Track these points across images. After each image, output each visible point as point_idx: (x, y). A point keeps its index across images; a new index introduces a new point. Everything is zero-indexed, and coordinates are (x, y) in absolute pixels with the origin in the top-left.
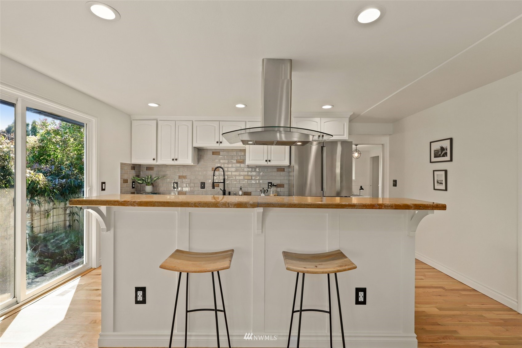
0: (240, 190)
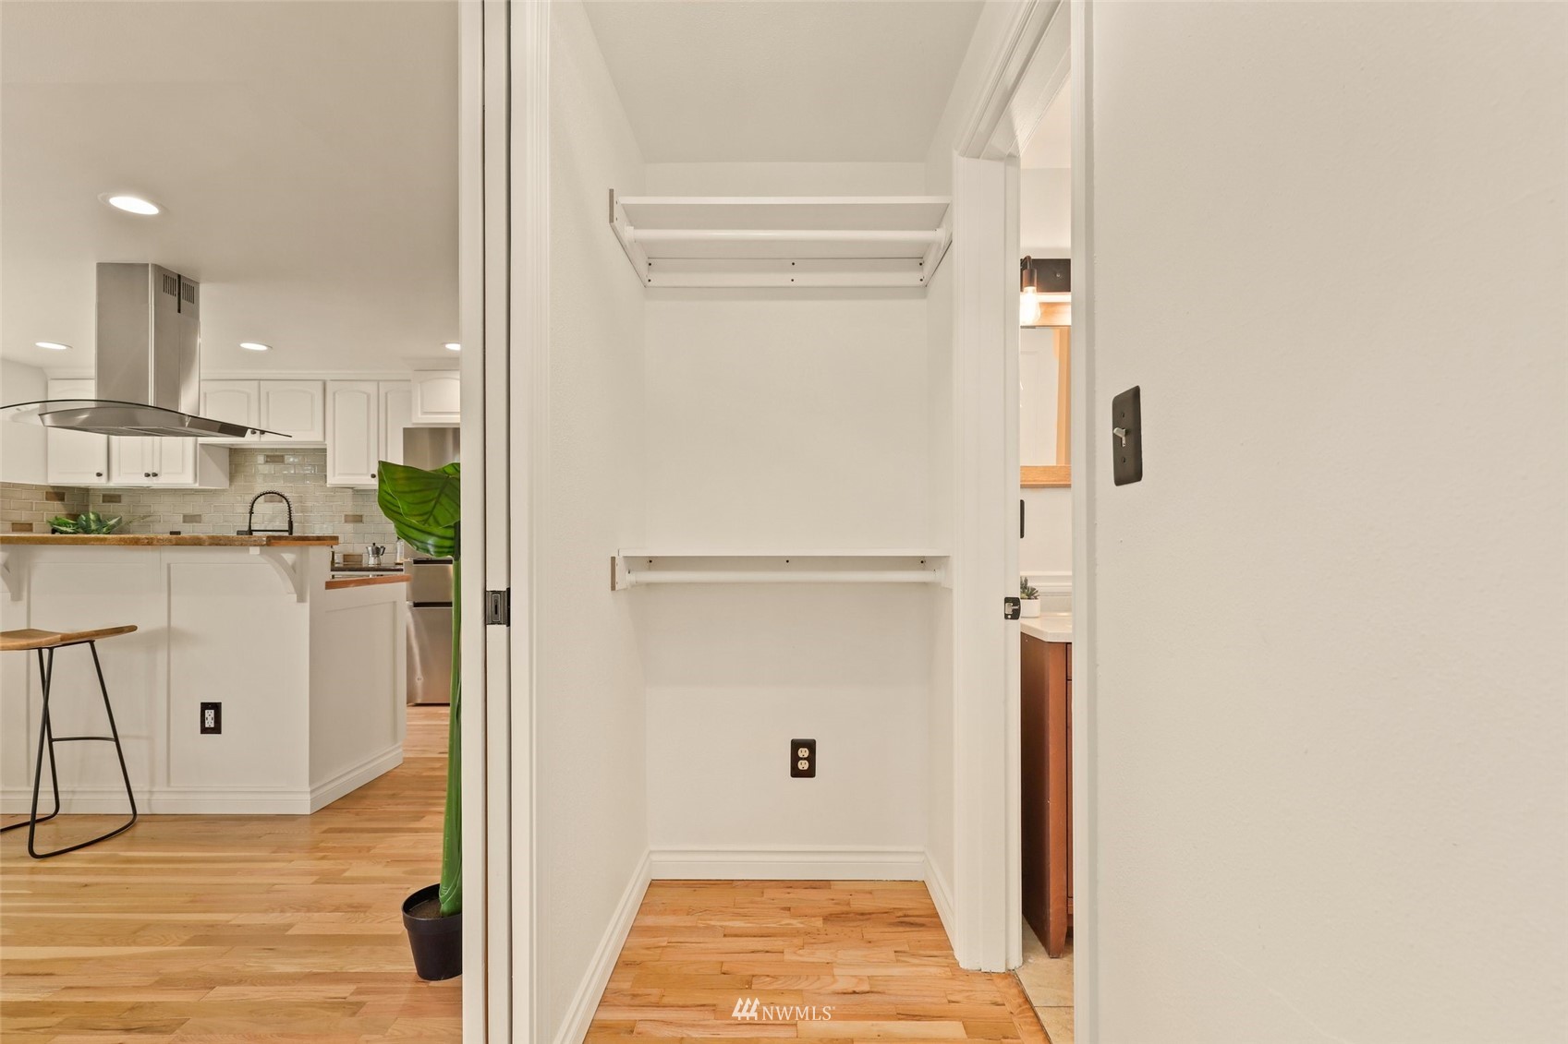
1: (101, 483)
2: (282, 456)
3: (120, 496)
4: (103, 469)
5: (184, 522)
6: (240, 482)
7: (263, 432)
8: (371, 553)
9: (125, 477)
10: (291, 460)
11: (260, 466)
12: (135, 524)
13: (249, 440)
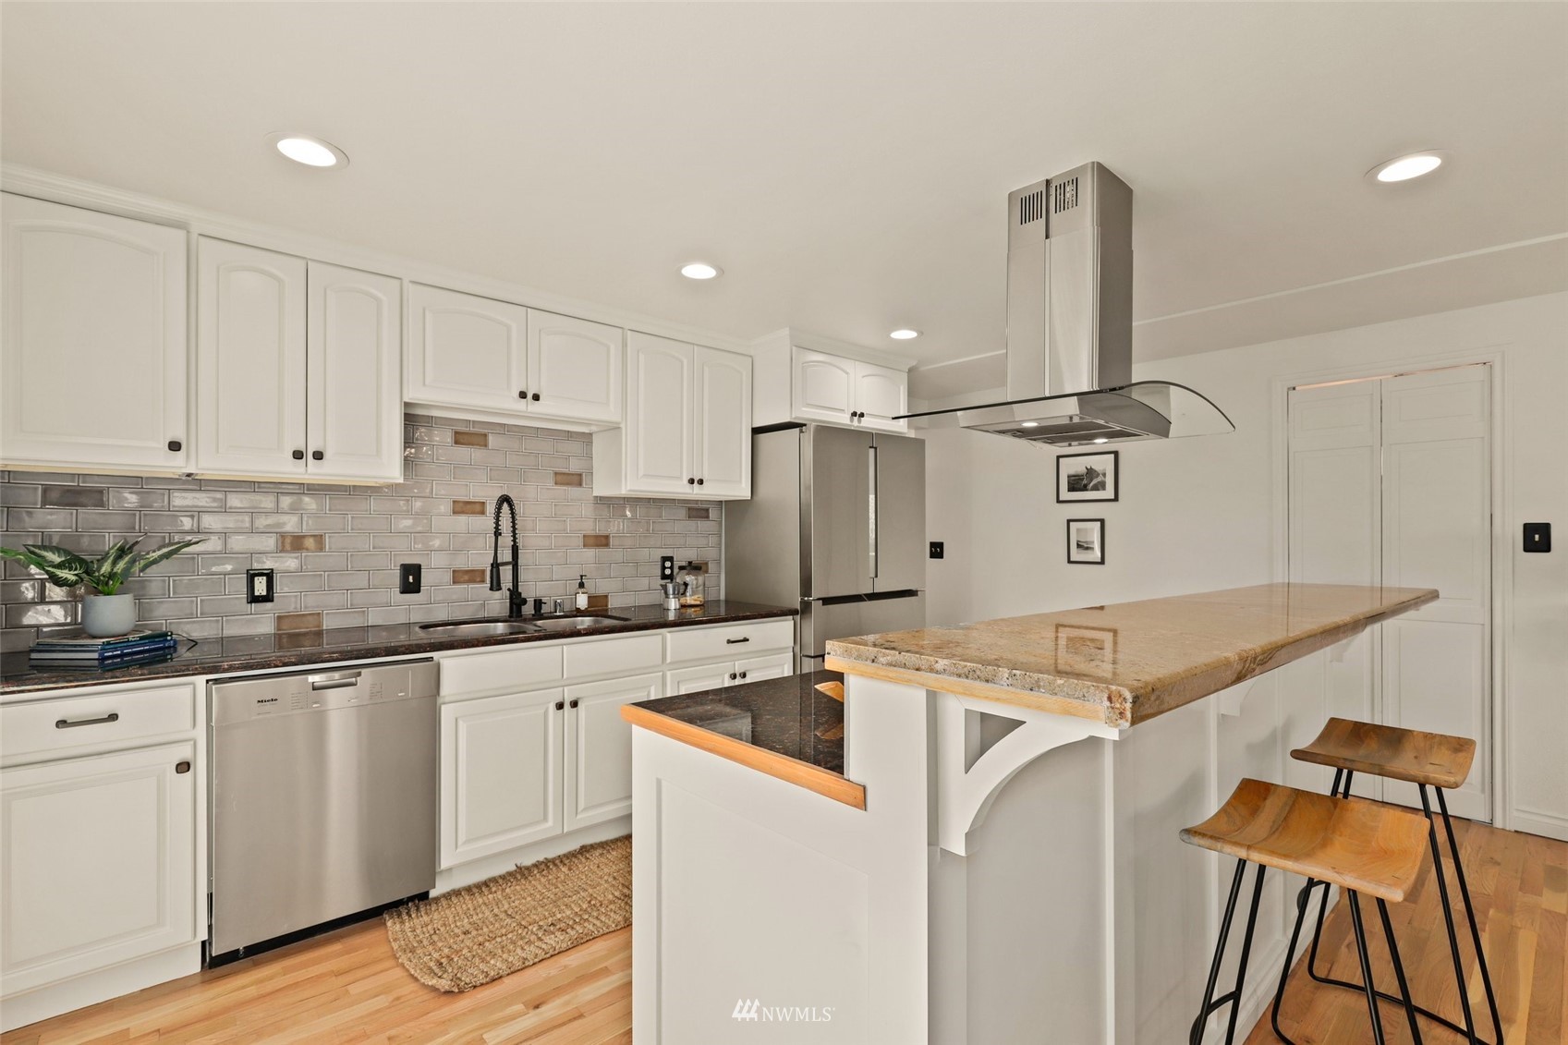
0: (580, 591)
2: (485, 435)
10: (500, 444)
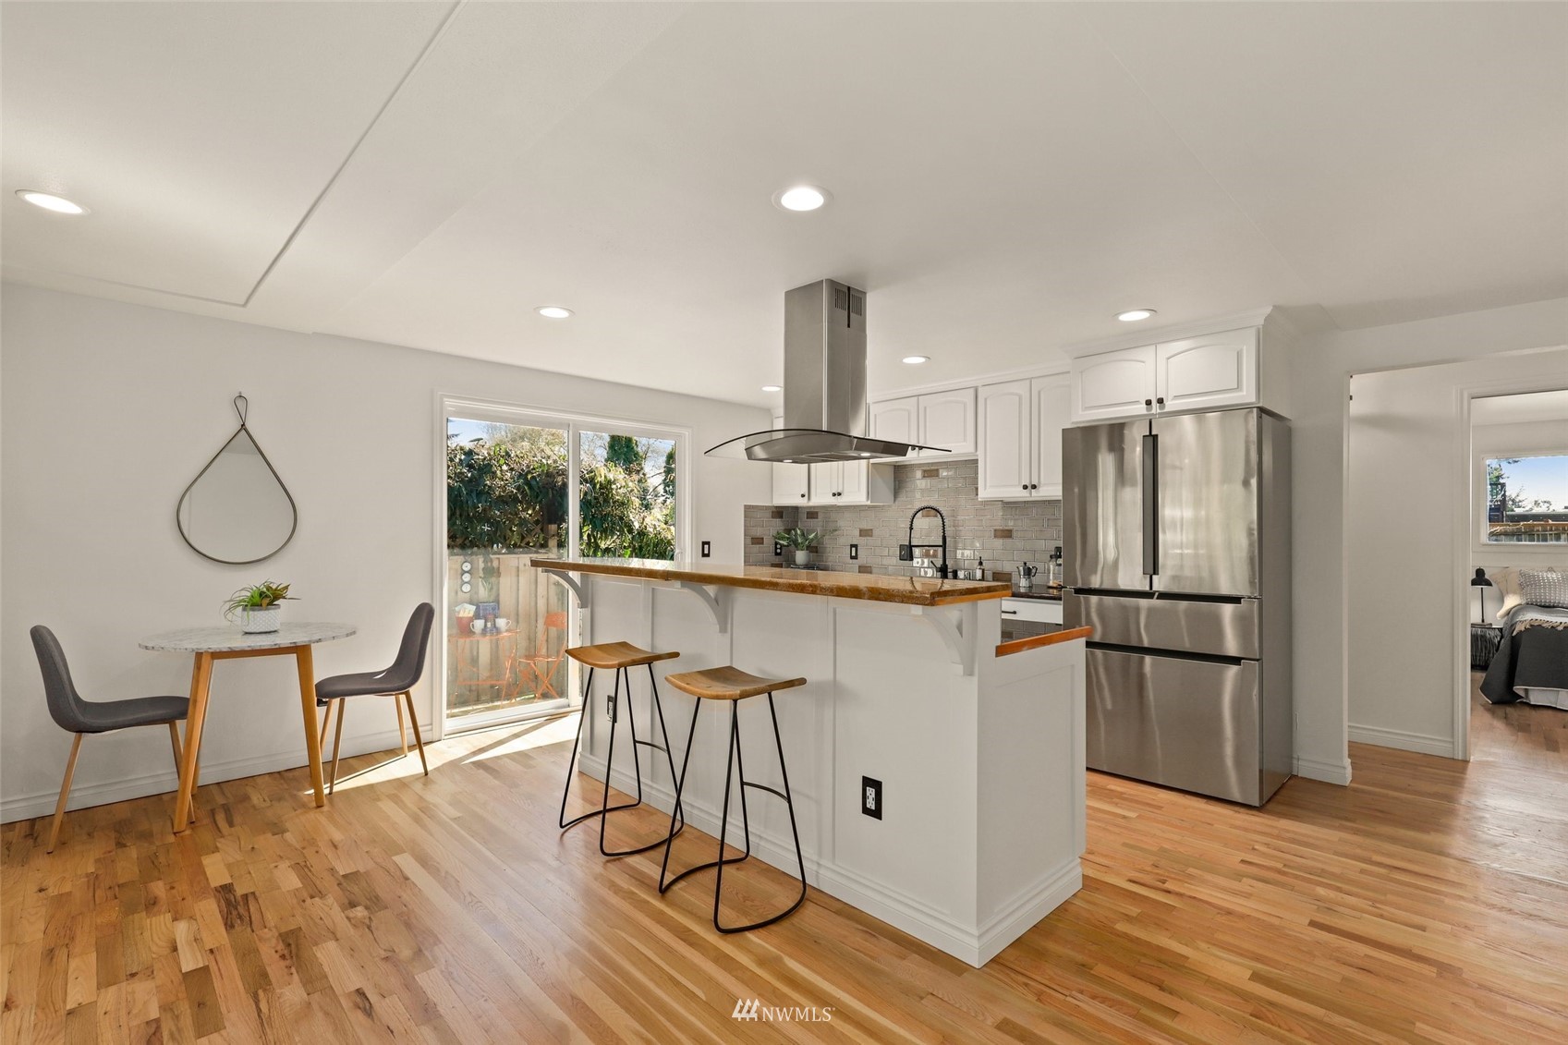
1: (802, 502)
2: (937, 470)
3: (817, 513)
4: (805, 491)
5: (860, 536)
6: (902, 498)
7: (921, 448)
8: (1022, 573)
9: (821, 499)
10: (945, 474)
11: (918, 481)
12: (827, 537)
13: (911, 456)
